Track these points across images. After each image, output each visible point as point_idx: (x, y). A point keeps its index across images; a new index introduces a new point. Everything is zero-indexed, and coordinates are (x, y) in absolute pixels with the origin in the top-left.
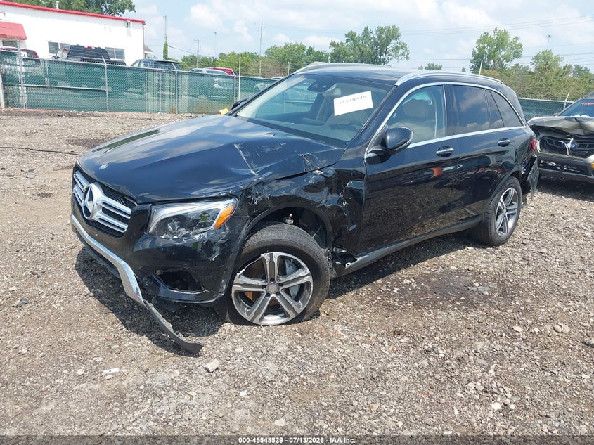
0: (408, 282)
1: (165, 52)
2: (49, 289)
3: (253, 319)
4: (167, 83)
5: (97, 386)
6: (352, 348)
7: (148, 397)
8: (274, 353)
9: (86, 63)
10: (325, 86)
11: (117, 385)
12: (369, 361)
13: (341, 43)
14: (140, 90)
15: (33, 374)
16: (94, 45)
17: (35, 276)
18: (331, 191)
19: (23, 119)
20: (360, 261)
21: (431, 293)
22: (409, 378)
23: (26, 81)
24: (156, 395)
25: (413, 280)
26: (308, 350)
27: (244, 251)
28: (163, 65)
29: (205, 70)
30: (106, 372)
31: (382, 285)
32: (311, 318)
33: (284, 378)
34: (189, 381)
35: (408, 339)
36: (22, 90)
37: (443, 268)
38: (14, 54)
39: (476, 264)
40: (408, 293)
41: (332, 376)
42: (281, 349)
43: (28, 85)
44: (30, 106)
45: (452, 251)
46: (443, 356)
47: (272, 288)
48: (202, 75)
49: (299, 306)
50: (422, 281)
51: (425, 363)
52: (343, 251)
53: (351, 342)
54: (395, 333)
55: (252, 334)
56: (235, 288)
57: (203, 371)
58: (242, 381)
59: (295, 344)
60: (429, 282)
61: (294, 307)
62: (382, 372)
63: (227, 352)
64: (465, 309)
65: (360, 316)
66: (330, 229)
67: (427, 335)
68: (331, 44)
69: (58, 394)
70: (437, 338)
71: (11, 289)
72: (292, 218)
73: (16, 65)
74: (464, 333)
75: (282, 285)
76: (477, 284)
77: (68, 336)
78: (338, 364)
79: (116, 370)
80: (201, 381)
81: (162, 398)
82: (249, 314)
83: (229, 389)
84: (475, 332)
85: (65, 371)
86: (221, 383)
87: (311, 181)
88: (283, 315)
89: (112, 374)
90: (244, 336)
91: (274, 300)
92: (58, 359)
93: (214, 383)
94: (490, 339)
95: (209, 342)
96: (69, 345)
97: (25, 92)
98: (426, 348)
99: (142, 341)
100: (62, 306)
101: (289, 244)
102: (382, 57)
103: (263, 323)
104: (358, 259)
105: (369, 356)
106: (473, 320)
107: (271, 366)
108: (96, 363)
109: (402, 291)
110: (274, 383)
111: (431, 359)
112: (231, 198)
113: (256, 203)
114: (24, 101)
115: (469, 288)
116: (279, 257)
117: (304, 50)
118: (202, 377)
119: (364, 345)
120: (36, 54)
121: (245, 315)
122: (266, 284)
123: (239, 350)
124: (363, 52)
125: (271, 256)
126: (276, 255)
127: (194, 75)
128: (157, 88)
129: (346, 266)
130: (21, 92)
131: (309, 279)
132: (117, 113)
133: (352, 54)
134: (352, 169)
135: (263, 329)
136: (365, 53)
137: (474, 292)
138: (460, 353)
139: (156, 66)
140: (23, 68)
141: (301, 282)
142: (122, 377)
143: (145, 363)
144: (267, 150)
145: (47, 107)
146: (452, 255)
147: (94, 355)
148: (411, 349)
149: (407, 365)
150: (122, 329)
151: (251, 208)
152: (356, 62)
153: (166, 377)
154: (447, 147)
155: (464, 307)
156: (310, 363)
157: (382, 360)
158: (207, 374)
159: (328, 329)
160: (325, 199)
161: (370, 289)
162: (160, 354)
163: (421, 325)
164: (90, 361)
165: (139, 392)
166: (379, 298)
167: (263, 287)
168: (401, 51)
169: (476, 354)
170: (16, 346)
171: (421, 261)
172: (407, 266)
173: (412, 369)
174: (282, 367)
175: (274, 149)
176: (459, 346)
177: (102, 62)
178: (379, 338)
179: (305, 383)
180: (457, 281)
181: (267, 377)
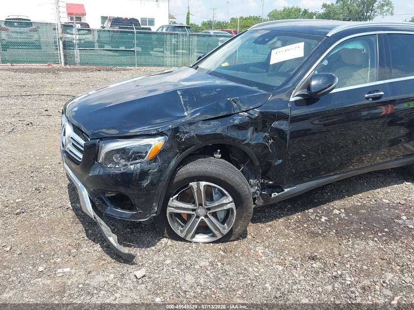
0: (337, 212)
1: (188, 19)
2: (43, 202)
3: (186, 236)
4: (181, 43)
5: (49, 282)
6: (266, 268)
7: (82, 295)
8: (196, 267)
9: (123, 30)
10: (267, 40)
11: (63, 283)
12: (278, 281)
13: (332, 4)
14: (162, 50)
15: (8, 267)
16: (129, 17)
17: (38, 192)
18: (256, 130)
19: (73, 74)
20: (288, 192)
21: (357, 223)
22: (310, 300)
23: (80, 45)
24: (89, 293)
25: (343, 211)
26: (227, 267)
27: (176, 180)
28: (180, 29)
29: (212, 32)
30: (60, 270)
31: (312, 214)
32: (237, 239)
33: (198, 290)
34: (119, 284)
35: (321, 264)
36: (77, 52)
37: (376, 201)
38: (72, 26)
39: (410, 199)
40: (335, 222)
41: (240, 292)
42: (203, 264)
43: (81, 48)
44: (81, 64)
45: (389, 186)
46: (349, 283)
47: (201, 211)
48: (210, 36)
49: (224, 228)
50: (352, 212)
51: (329, 288)
52: (271, 183)
53: (267, 263)
54: (309, 258)
55: (183, 249)
56: (169, 210)
57: (132, 277)
58: (161, 288)
59: (217, 260)
60: (358, 213)
61: (221, 229)
62: (286, 292)
63: (158, 262)
64: (385, 240)
65: (283, 240)
66: (257, 163)
67: (339, 262)
68: (323, 5)
69: (19, 285)
70: (348, 266)
71: (17, 201)
72: (220, 153)
73: (73, 34)
74: (376, 263)
75: (209, 209)
76: (404, 218)
77: (44, 239)
78: (249, 282)
79: (67, 270)
80: (128, 286)
81: (93, 296)
82: (182, 232)
83: (148, 295)
84: (389, 263)
85: (31, 267)
86: (143, 288)
87: (237, 122)
88: (211, 234)
89: (64, 272)
90: (176, 250)
91: (202, 222)
92: (30, 257)
93: (138, 288)
94: (402, 271)
95: (146, 253)
96: (41, 247)
97: (79, 53)
98: (335, 274)
99: (96, 248)
100: (48, 215)
101: (214, 175)
102: (368, 14)
103: (194, 240)
104: (286, 190)
105: (280, 277)
106: (389, 252)
107: (190, 279)
108: (55, 263)
109: (329, 221)
110: (187, 293)
111: (336, 285)
112: (162, 135)
113: (183, 140)
114: (78, 60)
115: (396, 220)
116: (205, 185)
117: (300, 12)
118: (130, 282)
119: (277, 266)
120: (88, 25)
121: (178, 233)
122: (195, 208)
123: (168, 262)
124: (351, 11)
125: (198, 185)
126: (203, 184)
127: (204, 36)
128: (173, 47)
129: (273, 195)
130: (75, 53)
131: (232, 205)
132: (141, 68)
133: (342, 13)
134: (276, 111)
135: (194, 245)
136: (353, 12)
137: (399, 225)
138: (366, 282)
139: (174, 30)
140: (77, 36)
141: (225, 208)
142: (70, 275)
143: (91, 266)
144: (204, 95)
145: (93, 64)
146: (388, 189)
147: (55, 256)
148: (321, 274)
149: (311, 288)
150: (83, 237)
151: (180, 144)
152: (344, 20)
153: (102, 279)
154: (377, 91)
155: (384, 238)
156: (224, 279)
157: (290, 282)
158: (135, 280)
159: (250, 249)
160: (250, 137)
161: (300, 217)
162: (105, 260)
163: (336, 252)
164: (52, 261)
165: (77, 290)
166: (305, 225)
167: (193, 210)
168: (386, 8)
169: (384, 284)
170: (4, 245)
171: (357, 193)
172: (341, 197)
173: (315, 292)
174: (199, 279)
175: (209, 94)
176: (368, 275)
177: (133, 28)
178: (293, 261)
179: (213, 296)
180: (385, 214)
181: (183, 287)
